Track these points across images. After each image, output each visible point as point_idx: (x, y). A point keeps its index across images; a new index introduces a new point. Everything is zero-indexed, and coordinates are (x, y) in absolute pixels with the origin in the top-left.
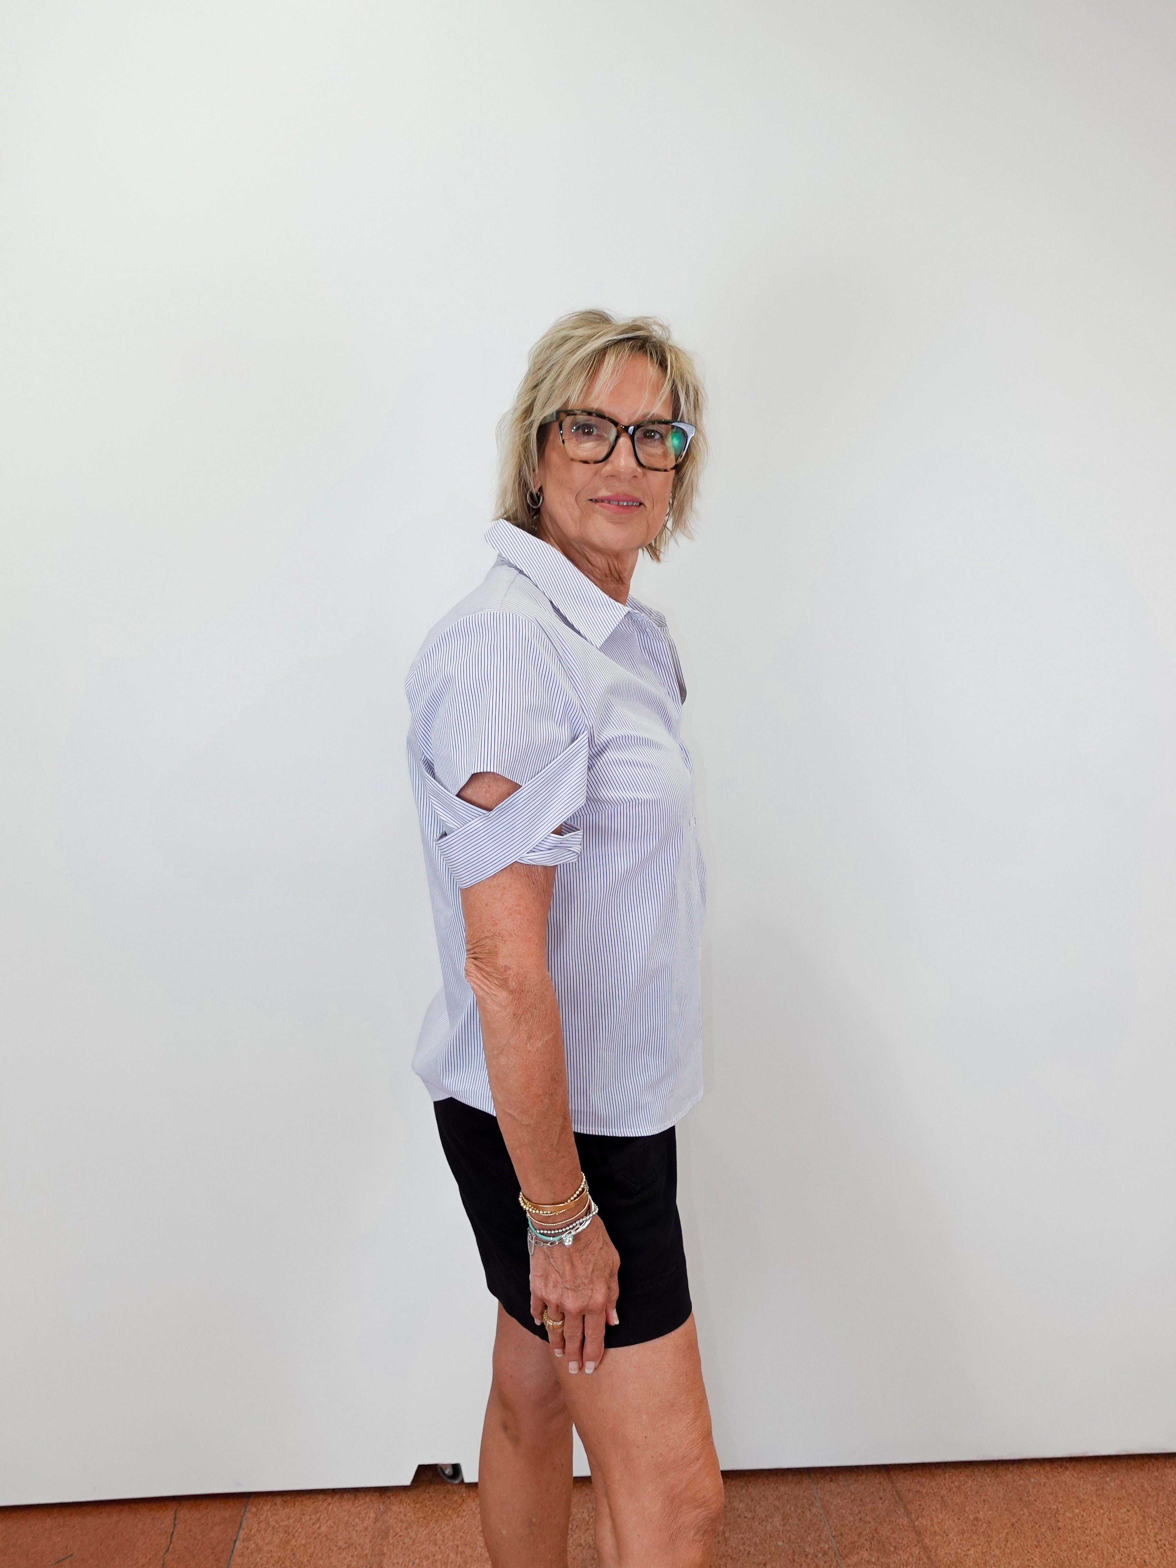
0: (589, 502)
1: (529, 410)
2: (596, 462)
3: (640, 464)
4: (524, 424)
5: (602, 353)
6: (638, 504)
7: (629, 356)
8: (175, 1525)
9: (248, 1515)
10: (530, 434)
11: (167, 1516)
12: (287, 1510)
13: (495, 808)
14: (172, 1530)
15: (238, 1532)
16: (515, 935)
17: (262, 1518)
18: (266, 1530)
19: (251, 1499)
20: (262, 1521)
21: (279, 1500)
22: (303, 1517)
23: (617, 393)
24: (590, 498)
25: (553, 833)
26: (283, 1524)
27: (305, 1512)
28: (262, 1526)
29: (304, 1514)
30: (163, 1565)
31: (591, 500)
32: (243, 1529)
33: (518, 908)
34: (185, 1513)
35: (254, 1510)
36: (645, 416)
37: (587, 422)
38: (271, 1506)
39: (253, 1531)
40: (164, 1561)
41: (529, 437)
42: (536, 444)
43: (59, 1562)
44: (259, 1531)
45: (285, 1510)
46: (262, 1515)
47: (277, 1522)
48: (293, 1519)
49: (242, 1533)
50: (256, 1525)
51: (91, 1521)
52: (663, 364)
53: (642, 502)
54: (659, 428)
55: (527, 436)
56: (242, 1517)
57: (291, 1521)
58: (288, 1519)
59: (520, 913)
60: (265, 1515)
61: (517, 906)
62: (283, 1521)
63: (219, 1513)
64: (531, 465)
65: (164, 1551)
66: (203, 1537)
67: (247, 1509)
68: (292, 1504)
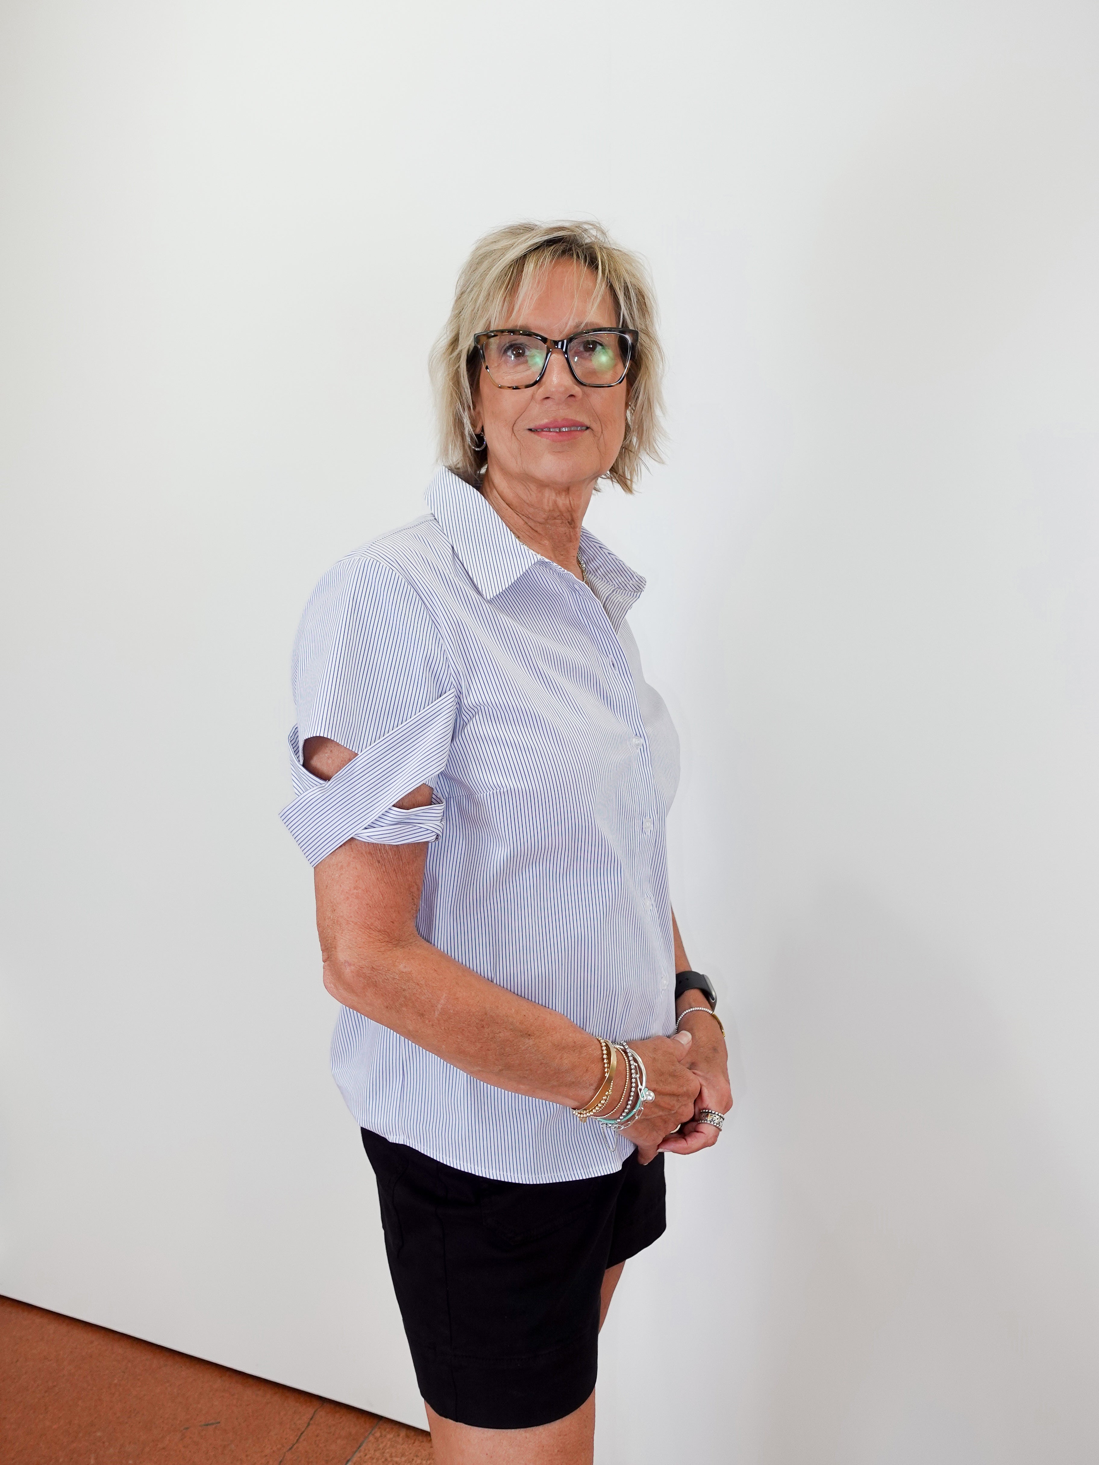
0: (528, 432)
1: (455, 342)
2: (527, 386)
3: (580, 383)
4: (451, 356)
5: (521, 262)
6: (584, 428)
7: (551, 261)
8: (309, 1424)
9: (371, 1438)
10: (459, 366)
11: (307, 1411)
12: (405, 1446)
13: (334, 776)
14: (303, 1430)
15: (355, 1452)
16: (353, 922)
17: (381, 1446)
18: (378, 1460)
19: (381, 1422)
20: (379, 1449)
21: (403, 1432)
22: (415, 1458)
23: (543, 304)
24: (528, 427)
25: (394, 806)
26: (395, 1459)
27: (419, 1454)
28: (378, 1454)
29: (417, 1456)
30: (281, 1462)
31: (530, 430)
32: (360, 1452)
33: (355, 891)
34: (323, 1415)
35: (378, 1434)
36: (577, 326)
37: (514, 342)
38: (394, 1436)
39: (367, 1457)
40: (283, 1458)
41: (459, 369)
42: (466, 376)
43: (207, 1425)
44: (372, 1458)
45: (403, 1446)
46: (382, 1443)
47: (391, 1456)
48: (406, 1458)
49: (358, 1455)
50: (372, 1452)
51: (250, 1394)
52: (592, 262)
53: (589, 426)
54: (598, 338)
55: (457, 369)
56: (365, 1438)
57: (403, 1459)
58: (402, 1456)
59: (357, 897)
60: (384, 1444)
61: (355, 888)
62: (396, 1456)
63: (350, 1425)
64: (465, 401)
65: (288, 1448)
66: (325, 1446)
67: (373, 1432)
68: (413, 1441)
